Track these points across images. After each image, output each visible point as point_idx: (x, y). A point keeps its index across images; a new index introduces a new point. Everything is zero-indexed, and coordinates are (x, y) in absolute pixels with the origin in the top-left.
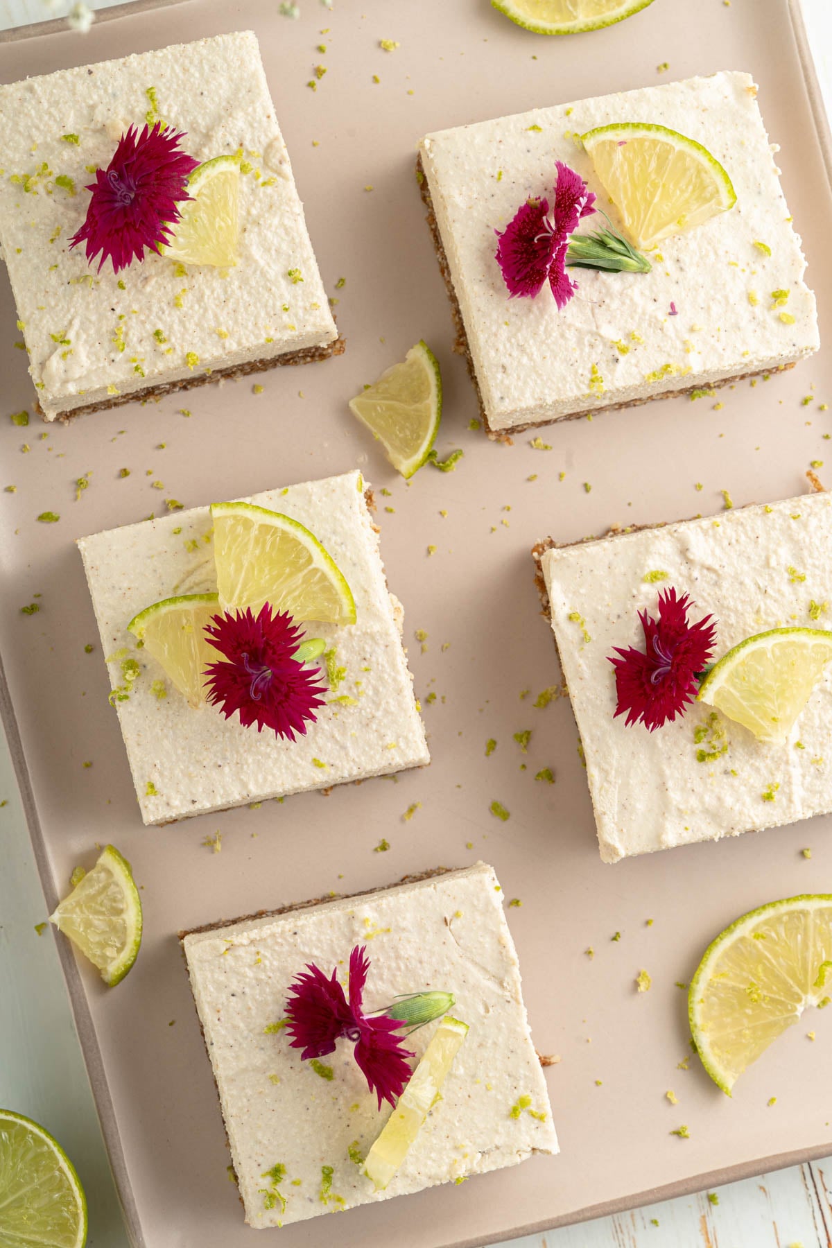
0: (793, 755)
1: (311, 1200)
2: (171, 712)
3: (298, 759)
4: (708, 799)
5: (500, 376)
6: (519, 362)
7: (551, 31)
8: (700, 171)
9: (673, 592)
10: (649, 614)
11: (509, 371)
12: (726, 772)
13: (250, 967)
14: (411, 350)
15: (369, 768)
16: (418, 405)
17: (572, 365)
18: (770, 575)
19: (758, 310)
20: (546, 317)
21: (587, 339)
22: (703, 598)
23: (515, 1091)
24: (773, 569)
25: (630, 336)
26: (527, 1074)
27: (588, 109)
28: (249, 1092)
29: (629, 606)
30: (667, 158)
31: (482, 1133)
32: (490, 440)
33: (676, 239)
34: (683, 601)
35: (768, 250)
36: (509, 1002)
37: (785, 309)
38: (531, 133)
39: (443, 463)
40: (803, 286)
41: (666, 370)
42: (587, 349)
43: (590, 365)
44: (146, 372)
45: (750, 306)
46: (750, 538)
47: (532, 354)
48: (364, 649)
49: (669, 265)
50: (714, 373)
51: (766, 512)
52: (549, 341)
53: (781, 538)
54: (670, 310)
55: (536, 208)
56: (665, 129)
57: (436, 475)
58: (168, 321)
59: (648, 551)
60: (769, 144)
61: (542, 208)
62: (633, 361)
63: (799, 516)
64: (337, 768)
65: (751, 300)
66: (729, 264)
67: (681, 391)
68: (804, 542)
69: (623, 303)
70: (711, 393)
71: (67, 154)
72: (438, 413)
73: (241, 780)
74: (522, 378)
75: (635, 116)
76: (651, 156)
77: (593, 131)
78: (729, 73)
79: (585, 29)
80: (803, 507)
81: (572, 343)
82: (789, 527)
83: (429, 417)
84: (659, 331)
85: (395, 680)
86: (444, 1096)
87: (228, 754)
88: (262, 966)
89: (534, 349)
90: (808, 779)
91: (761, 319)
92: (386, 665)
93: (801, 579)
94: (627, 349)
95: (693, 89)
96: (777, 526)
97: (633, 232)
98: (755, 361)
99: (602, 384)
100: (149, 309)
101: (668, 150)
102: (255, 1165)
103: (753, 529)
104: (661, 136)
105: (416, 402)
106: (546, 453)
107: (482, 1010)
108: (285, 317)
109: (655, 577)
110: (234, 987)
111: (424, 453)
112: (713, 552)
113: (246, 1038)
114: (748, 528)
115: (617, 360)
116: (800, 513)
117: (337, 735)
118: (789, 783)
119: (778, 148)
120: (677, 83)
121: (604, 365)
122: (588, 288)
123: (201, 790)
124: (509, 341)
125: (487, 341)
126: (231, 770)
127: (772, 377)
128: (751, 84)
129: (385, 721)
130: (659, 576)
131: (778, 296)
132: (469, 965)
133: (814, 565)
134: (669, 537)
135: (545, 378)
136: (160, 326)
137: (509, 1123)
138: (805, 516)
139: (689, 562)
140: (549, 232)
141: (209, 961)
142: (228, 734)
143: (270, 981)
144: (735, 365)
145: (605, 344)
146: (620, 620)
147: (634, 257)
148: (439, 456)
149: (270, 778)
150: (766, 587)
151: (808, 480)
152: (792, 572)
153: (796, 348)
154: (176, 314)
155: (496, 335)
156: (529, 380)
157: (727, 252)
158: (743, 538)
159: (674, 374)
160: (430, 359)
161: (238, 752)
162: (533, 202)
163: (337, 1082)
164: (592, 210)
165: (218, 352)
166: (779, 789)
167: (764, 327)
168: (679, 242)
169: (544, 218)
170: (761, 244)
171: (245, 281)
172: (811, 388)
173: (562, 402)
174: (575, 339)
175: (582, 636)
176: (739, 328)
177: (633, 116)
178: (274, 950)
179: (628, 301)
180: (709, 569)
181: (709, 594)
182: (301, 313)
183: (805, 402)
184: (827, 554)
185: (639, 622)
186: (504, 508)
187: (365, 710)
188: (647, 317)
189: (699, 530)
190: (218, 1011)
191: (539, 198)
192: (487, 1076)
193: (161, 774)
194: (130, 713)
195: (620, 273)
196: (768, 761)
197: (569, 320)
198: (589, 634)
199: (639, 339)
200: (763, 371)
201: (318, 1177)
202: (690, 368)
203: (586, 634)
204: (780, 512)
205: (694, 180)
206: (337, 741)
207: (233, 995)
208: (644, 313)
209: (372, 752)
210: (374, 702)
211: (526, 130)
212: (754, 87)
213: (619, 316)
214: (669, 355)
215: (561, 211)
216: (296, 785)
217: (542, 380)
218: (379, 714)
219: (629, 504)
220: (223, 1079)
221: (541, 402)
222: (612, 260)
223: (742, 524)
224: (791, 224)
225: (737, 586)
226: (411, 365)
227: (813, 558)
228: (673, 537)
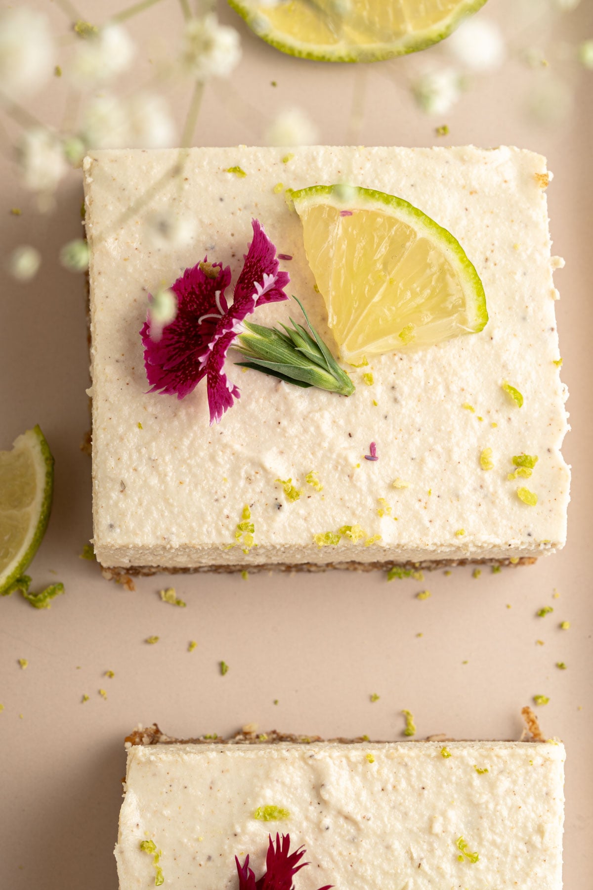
5: (114, 495)
6: (145, 481)
7: (300, 52)
8: (444, 271)
9: (287, 840)
10: (252, 865)
11: (128, 491)
14: (21, 437)
16: (15, 512)
17: (217, 500)
18: (430, 844)
19: (488, 477)
20: (195, 428)
21: (245, 469)
22: (331, 856)
24: (437, 835)
25: (306, 478)
27: (314, 159)
29: (226, 847)
30: (403, 246)
32: (104, 578)
33: (397, 358)
34: (296, 857)
35: (520, 399)
37: (528, 484)
38: (230, 176)
39: (36, 596)
40: (559, 457)
41: (344, 532)
42: (242, 483)
43: (242, 505)
45: (479, 470)
46: (412, 787)
47: (166, 475)
49: (380, 391)
50: (412, 550)
51: (443, 756)
52: (192, 462)
53: (456, 796)
54: (368, 453)
55: (214, 278)
56: (409, 205)
57: (25, 608)
59: (267, 777)
60: (552, 255)
61: (221, 279)
62: (302, 512)
63: (486, 770)
65: (482, 461)
66: (463, 406)
67: (375, 565)
68: (487, 808)
69: (306, 431)
70: (417, 575)
72: (38, 528)
74: (145, 503)
75: (376, 182)
76: (382, 238)
77: (311, 189)
78: (516, 149)
79: (347, 59)
80: (495, 759)
81: (224, 470)
82: (470, 784)
83: (25, 530)
84: (347, 478)
89: (169, 469)
91: (491, 489)
93: (473, 859)
94: (298, 495)
95: (463, 160)
96: (454, 779)
97: (337, 337)
98: (471, 545)
99: (252, 535)
101: (406, 233)
103: (419, 775)
104: (401, 215)
105: (15, 507)
106: (178, 610)
109: (270, 815)
111: (8, 577)
112: (358, 795)
114: (414, 773)
115: (280, 506)
116: (489, 768)
119: (562, 263)
120: (442, 149)
121: (259, 509)
122: (261, 400)
124: (139, 451)
125: (107, 445)
127: (504, 573)
128: (544, 170)
130: (276, 814)
131: (521, 463)
133: (494, 843)
134: (302, 764)
135: (176, 510)
138: (495, 773)
139: (321, 802)
140: (219, 313)
144: (442, 545)
145: (268, 482)
146: (210, 864)
147: (331, 371)
148: (33, 585)
150: (421, 859)
151: (523, 718)
152: (461, 845)
153: (530, 539)
155: (122, 439)
156: (153, 508)
157: (463, 390)
158: (403, 784)
159: (355, 541)
160: (43, 453)
162: (209, 269)
164: (283, 296)
167: (493, 502)
168: (400, 364)
169: (218, 293)
170: (512, 388)
172: (553, 596)
173: (193, 547)
174: (228, 466)
175: (154, 874)
176: (458, 497)
177: (373, 182)
179: (312, 429)
180: (347, 818)
181: (340, 854)
183: (541, 613)
184: (515, 830)
185: (235, 871)
186: (105, 673)
188: (334, 456)
189: (344, 761)
191: (221, 265)
195: (309, 389)
197: (226, 439)
198: (163, 874)
199: (316, 484)
200: (491, 560)
202: (379, 538)
203: (159, 873)
204: (462, 759)
205: (433, 283)
208: (331, 450)
211: (224, 171)
212: (546, 175)
213: (295, 447)
214: (354, 514)
215: (243, 289)
217: (172, 512)
219: (276, 702)
221: (164, 543)
222: (300, 369)
223: (406, 765)
224: (560, 368)
225: (382, 850)
226: (19, 456)
227: (494, 832)
228: (306, 763)
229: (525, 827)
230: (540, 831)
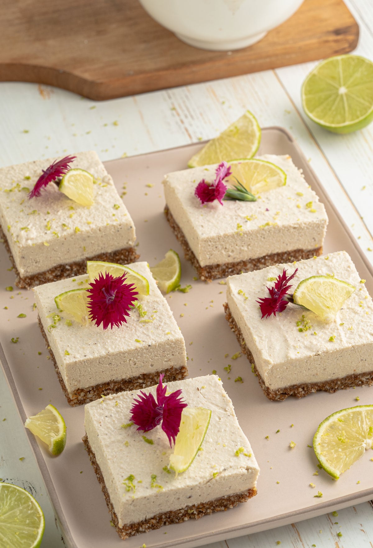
0: (340, 328)
1: (147, 488)
2: (74, 330)
3: (129, 340)
4: (306, 343)
5: (201, 228)
6: (208, 225)
8: (271, 168)
11: (204, 227)
12: (312, 334)
13: (113, 407)
14: (167, 254)
15: (159, 341)
16: (171, 268)
17: (229, 224)
19: (301, 210)
21: (234, 218)
23: (236, 447)
25: (251, 216)
26: (241, 440)
28: (116, 450)
29: (263, 288)
30: (258, 166)
31: (223, 462)
33: (266, 193)
35: (302, 195)
36: (229, 416)
37: (312, 208)
38: (205, 171)
39: (184, 290)
40: (319, 202)
41: (267, 225)
42: (235, 220)
43: (236, 224)
44: (60, 235)
45: (298, 209)
46: (309, 267)
48: (154, 306)
49: (264, 199)
51: (315, 259)
52: (219, 219)
53: (322, 266)
54: (266, 210)
58: (68, 221)
59: (268, 272)
60: (298, 170)
62: (253, 222)
63: (328, 258)
64: (146, 342)
65: (298, 207)
66: (288, 199)
68: (332, 266)
69: (247, 209)
71: (26, 182)
73: (105, 348)
74: (210, 228)
76: (251, 166)
81: (229, 219)
82: (325, 262)
83: (176, 270)
84: (263, 215)
85: (168, 314)
86: (204, 449)
87: (99, 340)
88: (119, 406)
89: (214, 221)
90: (347, 335)
91: (303, 212)
92: (164, 311)
93: (333, 277)
94: (251, 219)
95: (267, 156)
96: (320, 262)
99: (242, 229)
100: (60, 219)
102: (120, 476)
103: (310, 264)
104: (254, 161)
107: (218, 419)
108: (114, 218)
109: (272, 279)
110: (107, 413)
113: (113, 431)
114: (308, 264)
115: (247, 222)
117: (145, 332)
118: (340, 336)
119: (302, 171)
121: (242, 223)
122: (233, 206)
123: (88, 352)
124: (204, 219)
126: (101, 345)
128: (288, 156)
129: (165, 326)
130: (274, 279)
132: (210, 405)
133: (337, 273)
136: (64, 223)
137: (235, 458)
138: (331, 258)
140: (214, 187)
141: (95, 406)
142: (98, 335)
143: (122, 411)
145: (242, 218)
146: (260, 292)
147: (249, 194)
148: (182, 287)
149: (117, 346)
153: (319, 220)
154: (70, 220)
155: (198, 218)
156: (212, 229)
157: (286, 196)
159: (271, 226)
160: (175, 254)
161: (103, 339)
163: (155, 445)
165: (88, 229)
166: (336, 338)
167: (305, 214)
170: (299, 193)
171: (97, 209)
173: (227, 234)
175: (245, 299)
176: (295, 214)
178: (124, 401)
179: (249, 208)
182: (120, 217)
184: (342, 269)
185: (268, 291)
186: (210, 302)
187: (156, 324)
188: (257, 212)
189: (288, 266)
190: (100, 423)
192: (223, 442)
193: (71, 349)
194: (57, 332)
195: (245, 201)
196: (329, 330)
197: (227, 213)
198: (247, 297)
199: (255, 217)
201: (149, 479)
205: (269, 171)
206: (145, 334)
207: (106, 417)
209: (160, 336)
210: (159, 321)
211: (203, 170)
213: (246, 211)
214: (268, 221)
216: (129, 348)
217: (218, 228)
218: (162, 324)
220: (104, 446)
222: (242, 196)
223: (305, 263)
224: (310, 188)
226: (168, 258)
227: (336, 270)
228: (277, 268)
229: (344, 268)
230: (349, 267)
